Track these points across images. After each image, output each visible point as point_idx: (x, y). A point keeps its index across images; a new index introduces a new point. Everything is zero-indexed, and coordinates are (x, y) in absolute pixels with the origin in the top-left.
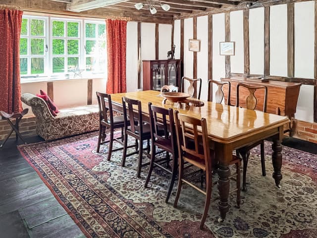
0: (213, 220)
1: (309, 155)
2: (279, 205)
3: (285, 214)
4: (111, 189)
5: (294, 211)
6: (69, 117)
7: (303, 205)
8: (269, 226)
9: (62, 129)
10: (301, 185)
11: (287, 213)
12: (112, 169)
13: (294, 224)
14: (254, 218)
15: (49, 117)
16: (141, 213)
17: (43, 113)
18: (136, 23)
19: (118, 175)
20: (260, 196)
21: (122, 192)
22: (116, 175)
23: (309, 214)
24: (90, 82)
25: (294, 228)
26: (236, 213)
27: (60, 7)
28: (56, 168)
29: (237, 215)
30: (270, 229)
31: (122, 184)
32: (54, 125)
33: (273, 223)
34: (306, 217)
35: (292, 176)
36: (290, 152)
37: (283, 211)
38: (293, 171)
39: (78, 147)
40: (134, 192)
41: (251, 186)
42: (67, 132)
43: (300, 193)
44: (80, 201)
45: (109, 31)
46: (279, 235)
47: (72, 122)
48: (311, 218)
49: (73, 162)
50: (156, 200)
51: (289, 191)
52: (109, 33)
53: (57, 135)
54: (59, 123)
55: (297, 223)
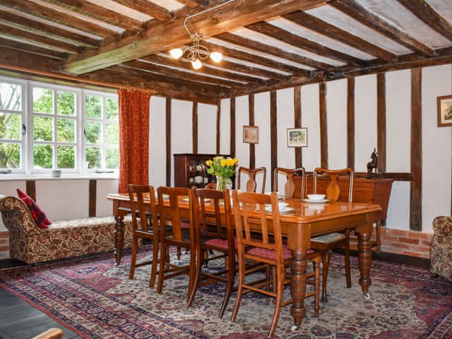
0: (284, 329)
1: (404, 268)
2: (366, 311)
3: (374, 319)
4: (138, 310)
5: (386, 316)
6: (63, 229)
7: (396, 310)
8: (356, 330)
9: (53, 248)
10: (394, 293)
11: (377, 318)
12: (136, 291)
13: (385, 327)
14: (337, 325)
15: (32, 228)
16: (185, 329)
17: (23, 222)
18: (164, 99)
19: (147, 296)
20: (344, 305)
21: (156, 312)
22: (144, 296)
23: (402, 317)
24: (93, 183)
25: (386, 330)
26: (314, 322)
27: (46, 66)
28: (50, 292)
29: (315, 324)
30: (357, 333)
31: (154, 305)
32: (40, 240)
33: (360, 327)
34: (400, 320)
35: (383, 286)
36: (380, 266)
37: (372, 317)
38: (383, 281)
39: (81, 271)
40: (173, 311)
41: (332, 297)
42: (60, 252)
43: (393, 300)
44: (95, 322)
45: (123, 107)
46: (367, 337)
47: (67, 237)
48: (406, 320)
49: (75, 286)
50: (205, 317)
51: (379, 299)
52: (122, 110)
53: (45, 255)
54: (49, 237)
55: (388, 326)
